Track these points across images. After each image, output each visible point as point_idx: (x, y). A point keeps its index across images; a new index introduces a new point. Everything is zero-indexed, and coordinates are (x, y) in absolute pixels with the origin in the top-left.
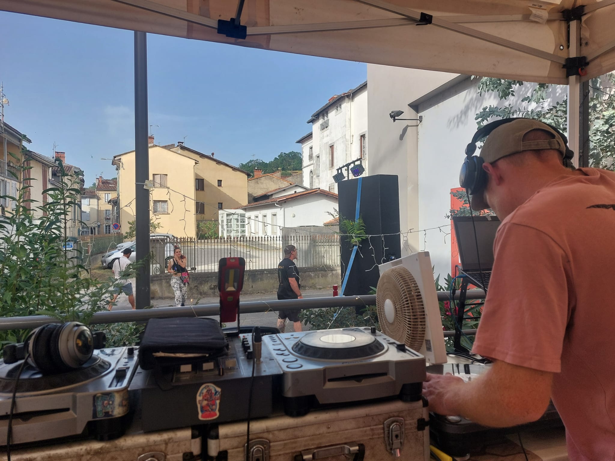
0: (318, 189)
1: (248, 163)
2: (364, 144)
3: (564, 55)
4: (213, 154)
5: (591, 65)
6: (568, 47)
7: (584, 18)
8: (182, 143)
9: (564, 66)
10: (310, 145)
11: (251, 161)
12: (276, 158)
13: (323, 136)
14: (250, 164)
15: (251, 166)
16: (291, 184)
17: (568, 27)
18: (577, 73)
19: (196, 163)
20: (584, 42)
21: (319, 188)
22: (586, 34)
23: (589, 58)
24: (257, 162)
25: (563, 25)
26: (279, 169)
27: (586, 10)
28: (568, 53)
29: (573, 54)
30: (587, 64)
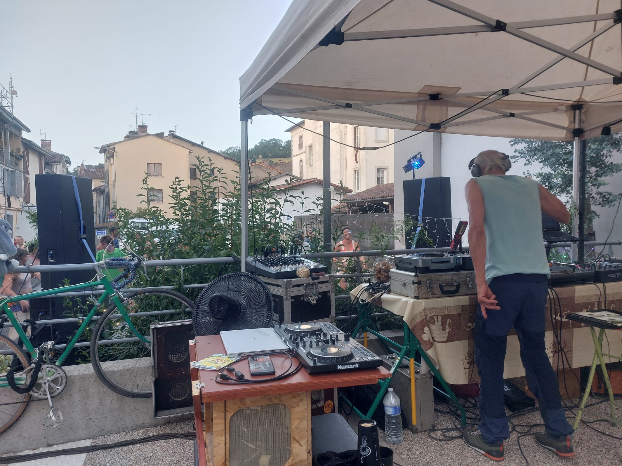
0: (315, 179)
1: (227, 150)
2: (358, 135)
3: (572, 127)
4: (202, 143)
5: (585, 133)
6: (575, 123)
7: (583, 110)
8: (174, 131)
9: (572, 133)
10: (300, 134)
11: (230, 149)
12: (256, 145)
13: (316, 127)
14: (229, 151)
15: (230, 153)
16: (280, 173)
17: (575, 113)
18: (578, 136)
19: (190, 152)
20: (582, 121)
21: (317, 178)
22: (584, 118)
23: (585, 130)
24: (236, 150)
25: (572, 112)
26: (260, 156)
27: (584, 106)
28: (575, 126)
29: (577, 127)
30: (584, 132)
